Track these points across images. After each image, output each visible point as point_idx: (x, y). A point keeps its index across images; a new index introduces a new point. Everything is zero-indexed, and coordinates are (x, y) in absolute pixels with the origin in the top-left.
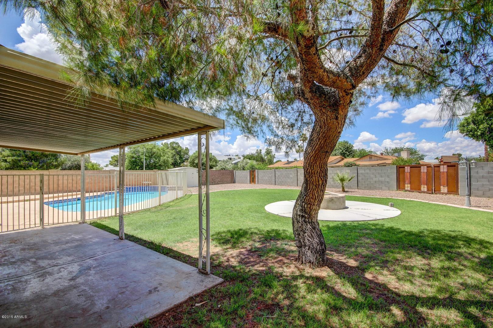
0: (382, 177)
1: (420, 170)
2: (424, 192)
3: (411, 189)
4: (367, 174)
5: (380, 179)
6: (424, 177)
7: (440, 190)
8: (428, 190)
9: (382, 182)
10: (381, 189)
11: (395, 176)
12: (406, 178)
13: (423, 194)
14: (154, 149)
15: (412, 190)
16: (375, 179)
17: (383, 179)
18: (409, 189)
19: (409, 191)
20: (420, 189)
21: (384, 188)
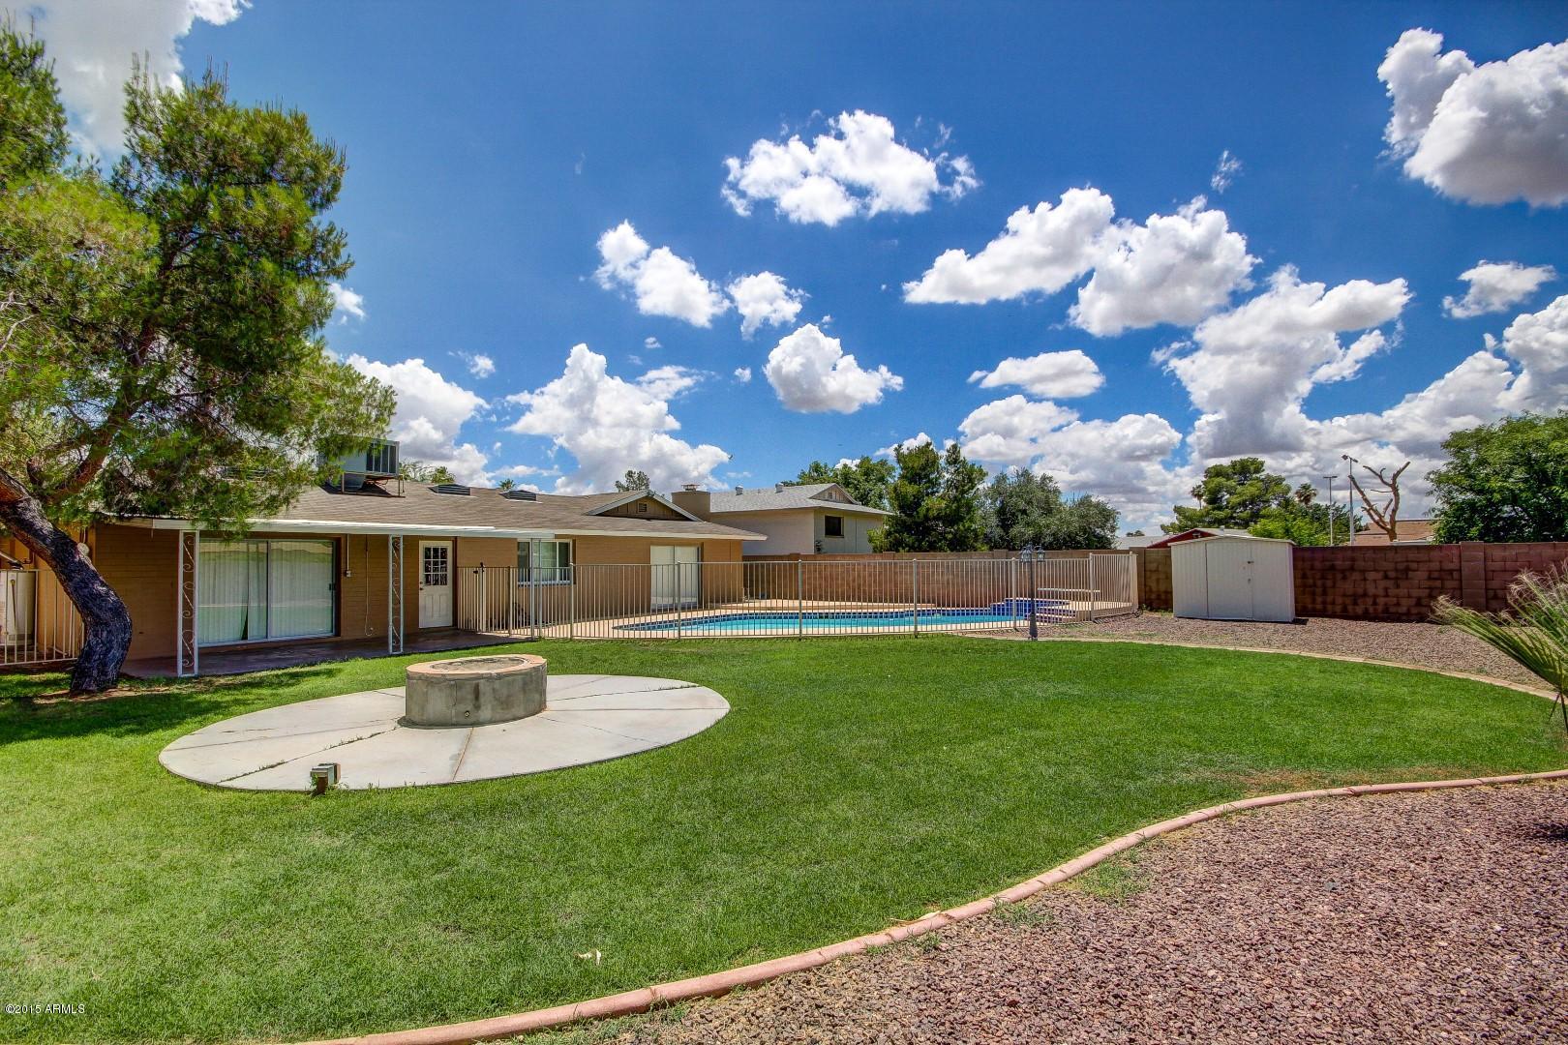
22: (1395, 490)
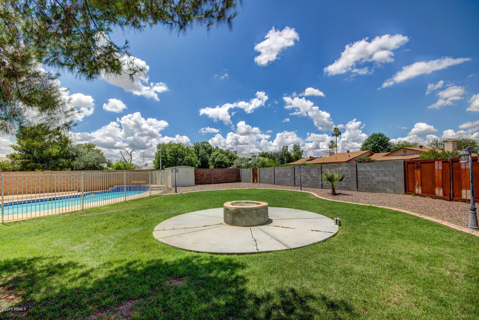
0: (385, 175)
1: (434, 166)
2: (440, 198)
3: (422, 192)
4: (368, 171)
5: (384, 178)
6: (438, 176)
7: (461, 196)
8: (444, 194)
9: (386, 182)
10: (385, 191)
11: (401, 175)
12: (416, 179)
13: (437, 200)
14: (179, 149)
15: (424, 194)
16: (377, 179)
17: (388, 178)
18: (420, 192)
19: (420, 196)
20: (434, 193)
21: (388, 190)
22: (131, 156)
